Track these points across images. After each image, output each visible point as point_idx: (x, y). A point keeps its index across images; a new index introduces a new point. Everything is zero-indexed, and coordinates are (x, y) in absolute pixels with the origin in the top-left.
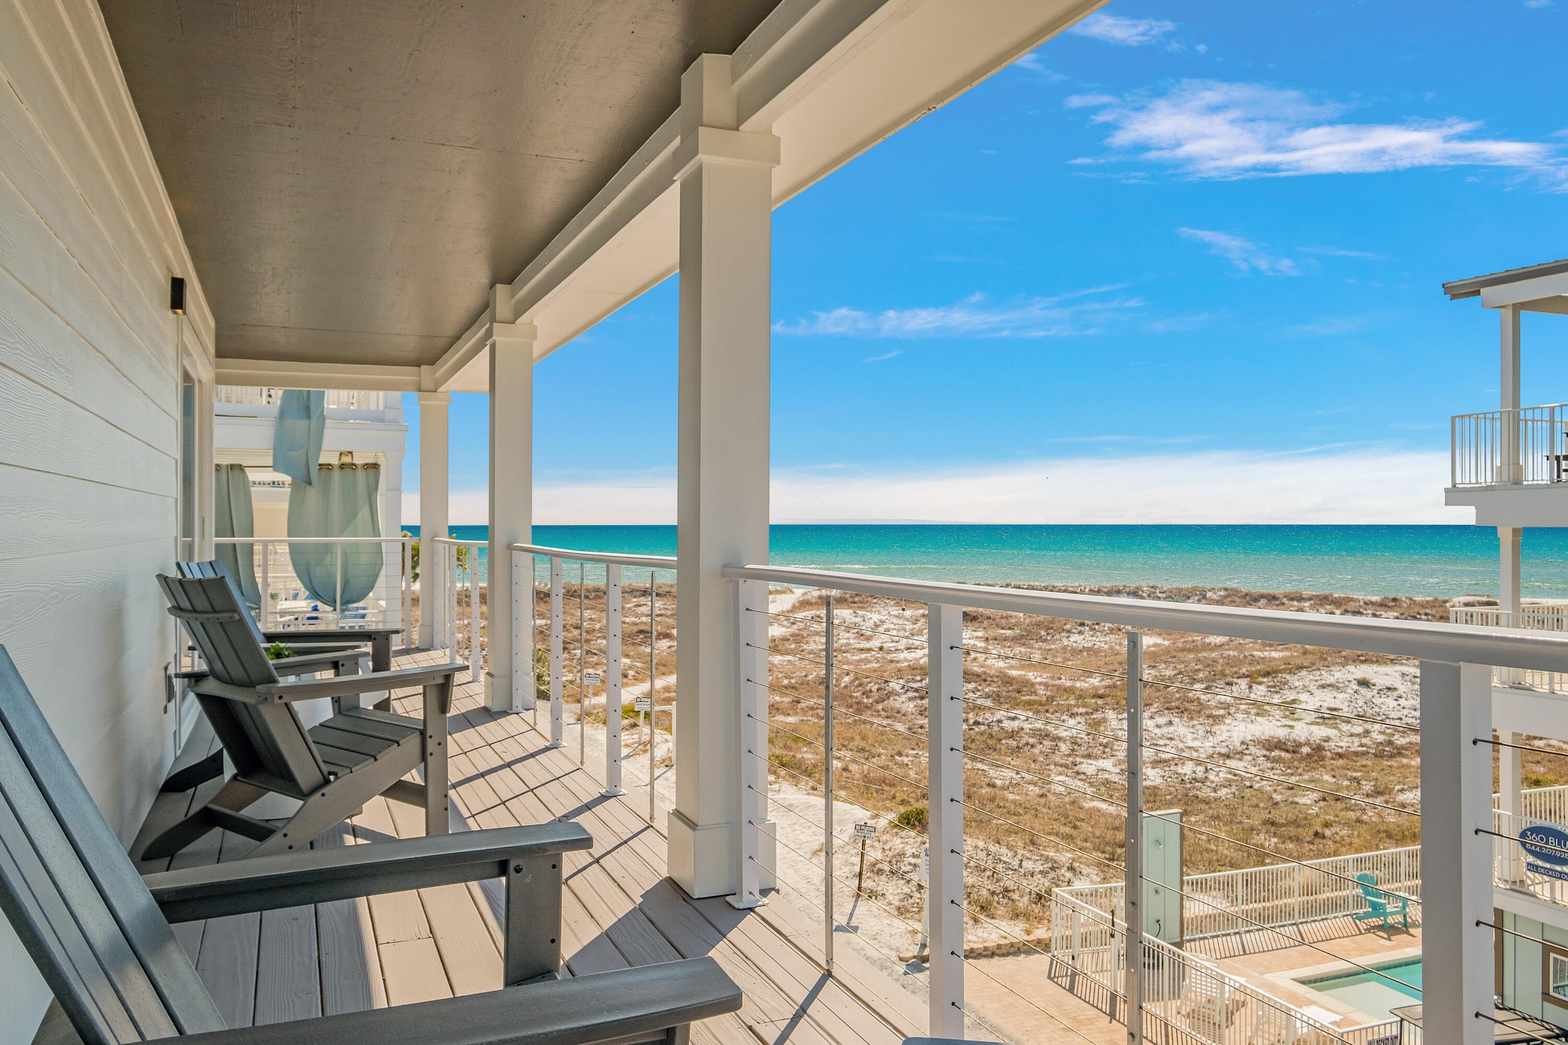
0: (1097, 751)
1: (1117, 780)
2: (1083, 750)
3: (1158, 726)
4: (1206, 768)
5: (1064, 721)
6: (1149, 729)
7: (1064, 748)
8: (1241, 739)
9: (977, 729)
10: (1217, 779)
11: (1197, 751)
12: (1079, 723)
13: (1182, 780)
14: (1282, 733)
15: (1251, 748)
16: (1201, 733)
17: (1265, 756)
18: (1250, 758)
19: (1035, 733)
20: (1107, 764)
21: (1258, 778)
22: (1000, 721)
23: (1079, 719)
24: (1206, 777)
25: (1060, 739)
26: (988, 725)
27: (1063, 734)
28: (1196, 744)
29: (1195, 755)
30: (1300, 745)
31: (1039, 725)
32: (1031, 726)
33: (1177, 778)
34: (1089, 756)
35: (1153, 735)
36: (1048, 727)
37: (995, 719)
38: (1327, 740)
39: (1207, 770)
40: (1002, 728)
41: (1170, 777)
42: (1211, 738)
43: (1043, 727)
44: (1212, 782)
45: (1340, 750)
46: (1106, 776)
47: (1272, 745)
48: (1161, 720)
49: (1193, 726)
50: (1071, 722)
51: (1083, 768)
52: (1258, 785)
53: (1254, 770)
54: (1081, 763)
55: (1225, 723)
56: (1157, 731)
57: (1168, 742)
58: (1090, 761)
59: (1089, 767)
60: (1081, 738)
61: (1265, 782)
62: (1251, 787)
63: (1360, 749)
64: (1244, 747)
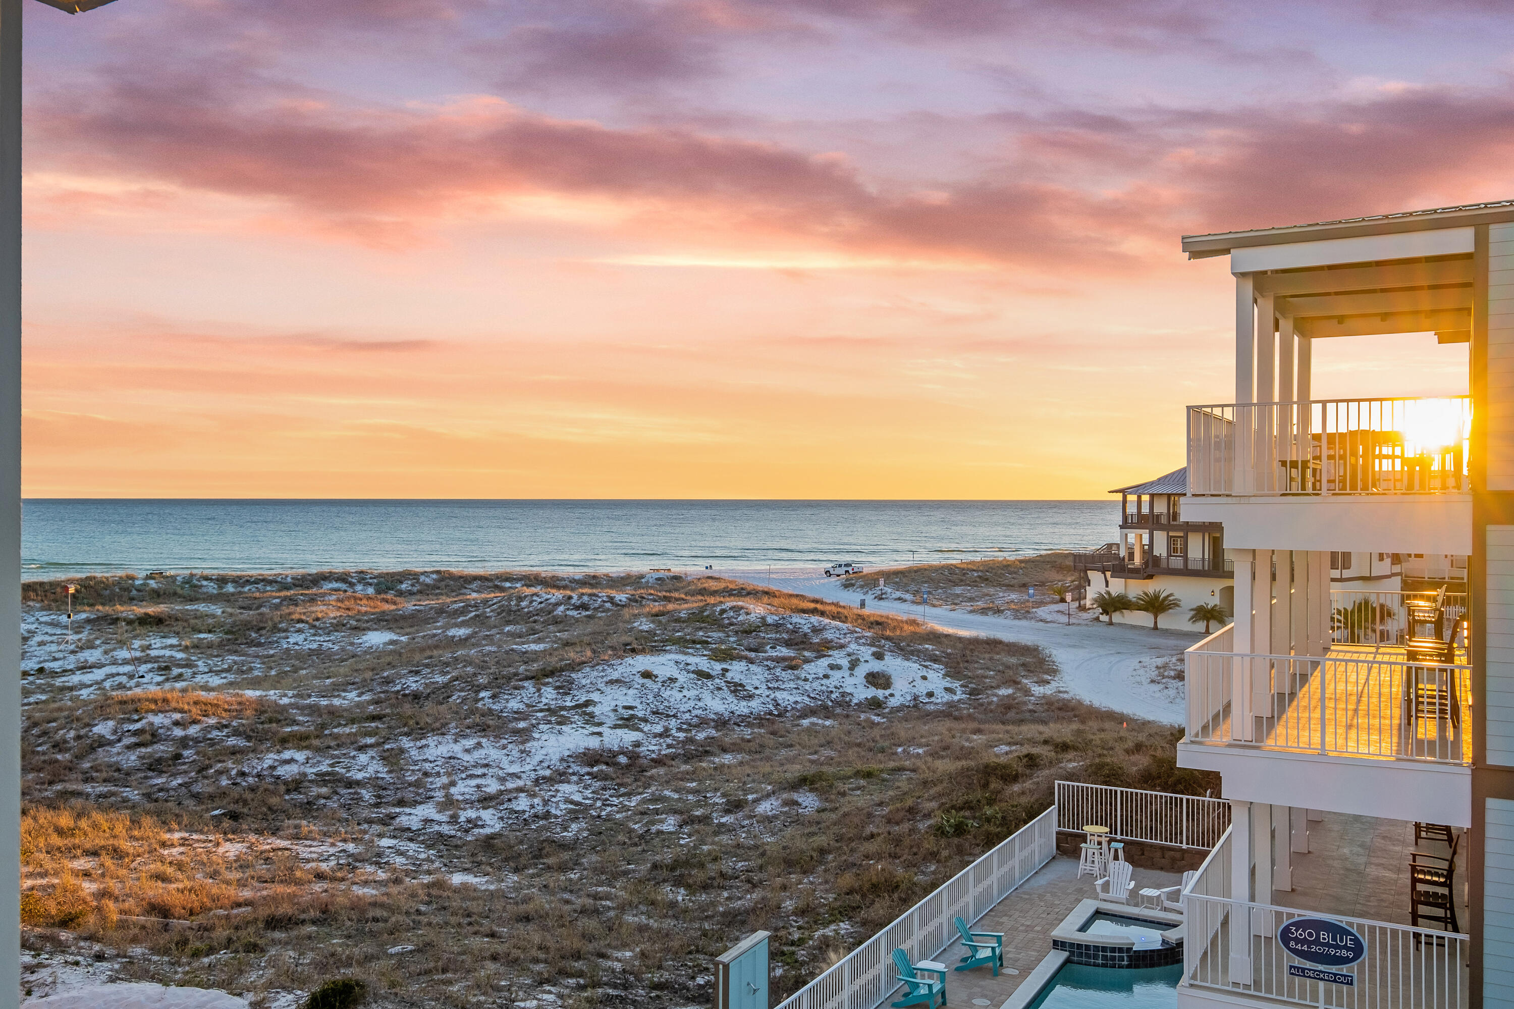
0: (409, 795)
1: (453, 833)
2: (390, 795)
3: (467, 751)
4: (544, 800)
5: (354, 757)
6: (458, 756)
7: (366, 794)
8: (558, 756)
9: (244, 784)
10: (559, 813)
11: (520, 778)
12: (373, 758)
13: (525, 820)
14: (594, 743)
15: (572, 765)
16: (515, 753)
17: (588, 774)
18: (575, 778)
19: (323, 779)
20: (426, 811)
21: (599, 804)
22: (272, 768)
23: (371, 753)
24: (547, 811)
25: (358, 783)
26: (259, 775)
27: (360, 776)
28: (515, 769)
29: (520, 783)
30: (615, 755)
31: (324, 768)
32: (314, 770)
33: (517, 817)
34: (401, 803)
35: (465, 764)
36: (337, 769)
37: (265, 766)
38: (637, 744)
39: (546, 802)
40: (278, 777)
41: (509, 818)
42: (528, 760)
43: (330, 769)
44: (556, 817)
45: (653, 756)
46: (437, 828)
47: (590, 758)
48: (469, 743)
49: (504, 747)
50: (363, 758)
51: (403, 821)
52: (603, 813)
53: (588, 793)
54: (398, 815)
55: (534, 739)
56: (467, 757)
57: (484, 770)
58: (408, 810)
59: (413, 817)
60: (383, 778)
61: (609, 809)
62: (599, 817)
63: (671, 750)
64: (565, 765)
